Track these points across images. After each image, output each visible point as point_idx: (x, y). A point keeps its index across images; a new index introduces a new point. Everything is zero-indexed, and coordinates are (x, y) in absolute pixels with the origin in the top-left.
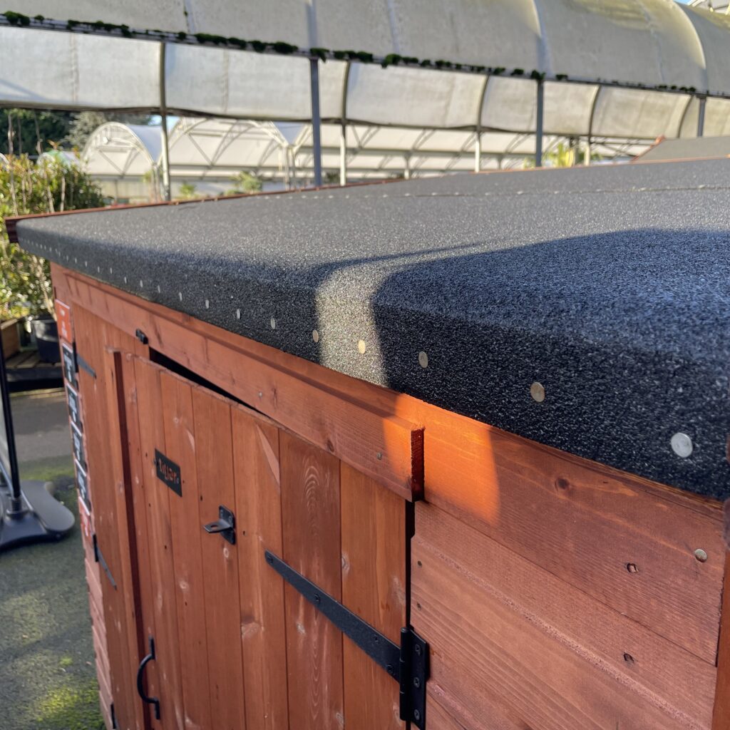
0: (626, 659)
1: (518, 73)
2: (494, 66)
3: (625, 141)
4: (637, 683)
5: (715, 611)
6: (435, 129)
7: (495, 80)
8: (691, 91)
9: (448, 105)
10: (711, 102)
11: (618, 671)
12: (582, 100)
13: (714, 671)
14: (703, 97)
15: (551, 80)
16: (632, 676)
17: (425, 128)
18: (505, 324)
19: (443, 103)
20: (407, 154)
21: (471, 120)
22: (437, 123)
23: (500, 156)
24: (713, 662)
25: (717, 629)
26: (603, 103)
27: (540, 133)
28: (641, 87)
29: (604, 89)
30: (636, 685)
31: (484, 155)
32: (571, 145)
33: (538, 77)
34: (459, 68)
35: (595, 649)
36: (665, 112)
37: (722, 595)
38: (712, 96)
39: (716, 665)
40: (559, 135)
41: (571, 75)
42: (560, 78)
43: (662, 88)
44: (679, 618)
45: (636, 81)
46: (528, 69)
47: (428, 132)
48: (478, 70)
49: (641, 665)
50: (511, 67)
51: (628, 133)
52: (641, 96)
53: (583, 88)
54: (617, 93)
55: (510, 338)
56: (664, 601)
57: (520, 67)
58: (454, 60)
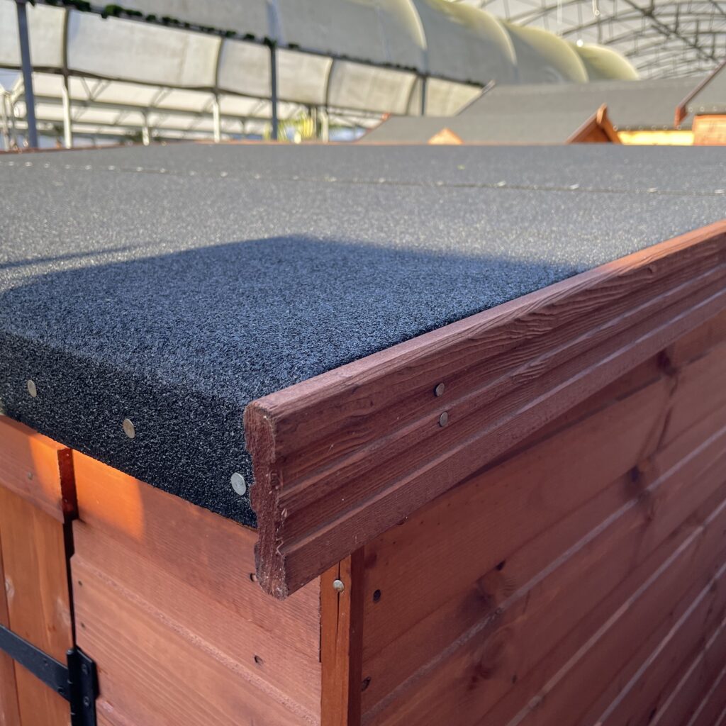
0: (256, 661)
1: (249, 38)
2: (225, 27)
3: (360, 114)
4: (267, 682)
5: (316, 613)
6: (171, 87)
7: (230, 43)
8: (413, 70)
9: (181, 64)
10: (432, 83)
11: (250, 672)
12: (318, 70)
13: (319, 666)
14: (423, 76)
15: (283, 48)
16: (262, 676)
17: (161, 86)
18: (97, 358)
19: (176, 61)
20: (145, 110)
21: (208, 81)
22: (172, 81)
23: (243, 119)
24: (318, 658)
25: (318, 629)
26: (338, 74)
27: (274, 99)
28: (368, 63)
29: (339, 64)
30: (264, 684)
31: (223, 116)
32: (310, 114)
33: (270, 44)
34: (187, 26)
35: (232, 654)
36: (394, 88)
37: (320, 598)
38: (432, 76)
39: (320, 661)
40: (298, 103)
41: (303, 44)
42: (292, 47)
43: (387, 66)
44: (291, 621)
45: (365, 56)
46: (260, 34)
47: (165, 91)
48: (209, 30)
49: (268, 665)
50: (242, 31)
51: (362, 105)
52: (372, 72)
53: (317, 59)
54: (350, 67)
55: (102, 372)
56: (279, 606)
57: (252, 31)
58: (182, 17)
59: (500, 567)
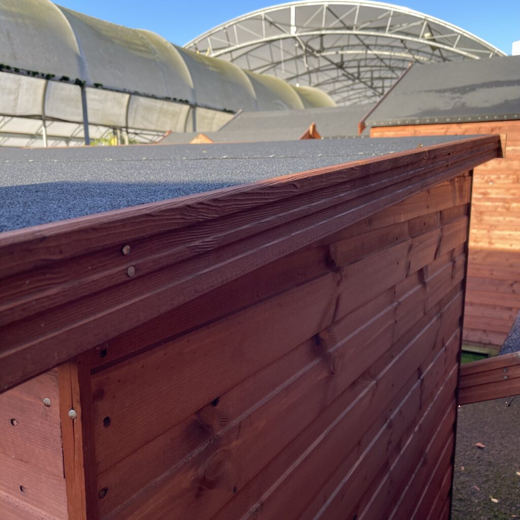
0: (22, 490)
1: (65, 79)
2: (46, 72)
3: (155, 133)
4: (30, 505)
5: (59, 439)
6: (12, 116)
7: (52, 84)
8: (187, 102)
9: (16, 99)
10: (200, 111)
11: (18, 500)
12: (119, 103)
13: (64, 482)
14: (194, 107)
15: (91, 86)
16: (26, 501)
19: (12, 97)
21: (37, 111)
22: (11, 112)
23: (67, 139)
24: (63, 475)
25: (61, 452)
26: (134, 106)
27: (86, 123)
28: (154, 97)
29: (133, 97)
30: (30, 507)
31: (49, 137)
32: (115, 133)
33: (78, 83)
34: (17, 71)
35: (4, 488)
36: (175, 115)
37: (61, 427)
38: (199, 106)
39: (64, 477)
40: (109, 127)
41: (105, 84)
42: (97, 86)
43: (167, 99)
44: (42, 450)
45: (151, 93)
46: (73, 77)
47: (7, 119)
48: (34, 74)
49: (30, 491)
50: (59, 75)
51: (153, 127)
52: (159, 104)
53: (118, 95)
54: (142, 100)
56: (33, 441)
57: (66, 75)
58: (13, 65)
59: (215, 403)
